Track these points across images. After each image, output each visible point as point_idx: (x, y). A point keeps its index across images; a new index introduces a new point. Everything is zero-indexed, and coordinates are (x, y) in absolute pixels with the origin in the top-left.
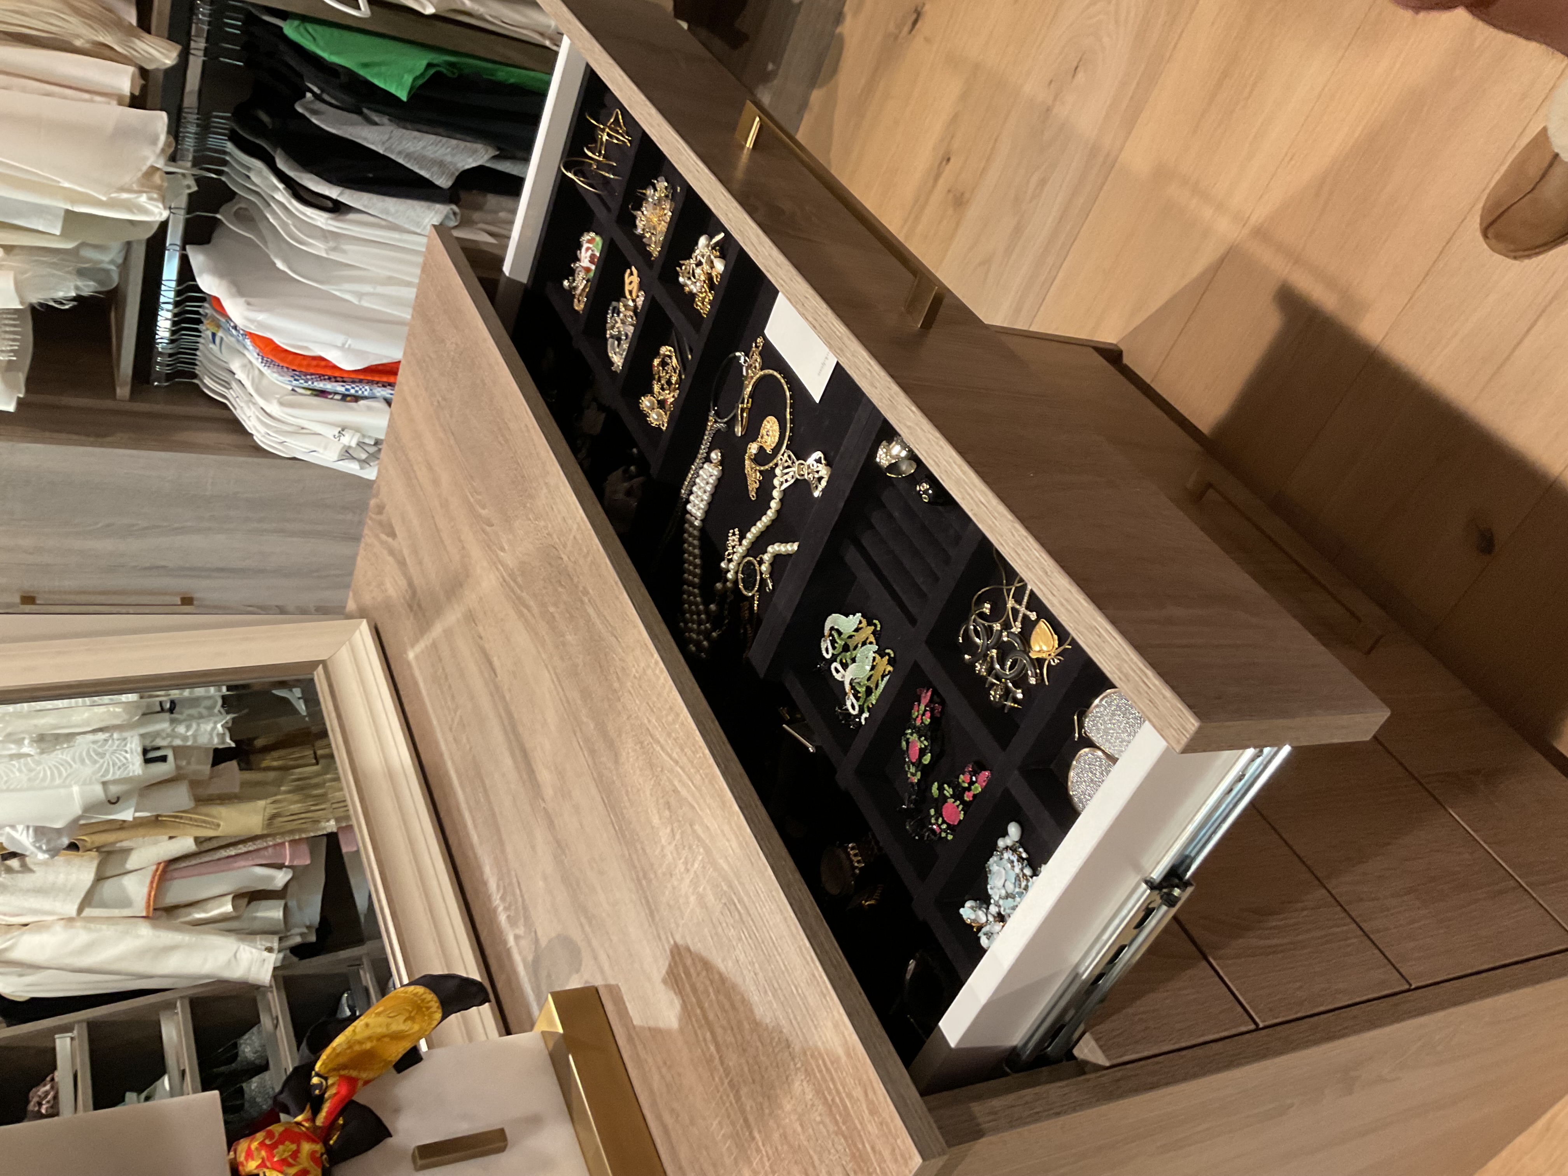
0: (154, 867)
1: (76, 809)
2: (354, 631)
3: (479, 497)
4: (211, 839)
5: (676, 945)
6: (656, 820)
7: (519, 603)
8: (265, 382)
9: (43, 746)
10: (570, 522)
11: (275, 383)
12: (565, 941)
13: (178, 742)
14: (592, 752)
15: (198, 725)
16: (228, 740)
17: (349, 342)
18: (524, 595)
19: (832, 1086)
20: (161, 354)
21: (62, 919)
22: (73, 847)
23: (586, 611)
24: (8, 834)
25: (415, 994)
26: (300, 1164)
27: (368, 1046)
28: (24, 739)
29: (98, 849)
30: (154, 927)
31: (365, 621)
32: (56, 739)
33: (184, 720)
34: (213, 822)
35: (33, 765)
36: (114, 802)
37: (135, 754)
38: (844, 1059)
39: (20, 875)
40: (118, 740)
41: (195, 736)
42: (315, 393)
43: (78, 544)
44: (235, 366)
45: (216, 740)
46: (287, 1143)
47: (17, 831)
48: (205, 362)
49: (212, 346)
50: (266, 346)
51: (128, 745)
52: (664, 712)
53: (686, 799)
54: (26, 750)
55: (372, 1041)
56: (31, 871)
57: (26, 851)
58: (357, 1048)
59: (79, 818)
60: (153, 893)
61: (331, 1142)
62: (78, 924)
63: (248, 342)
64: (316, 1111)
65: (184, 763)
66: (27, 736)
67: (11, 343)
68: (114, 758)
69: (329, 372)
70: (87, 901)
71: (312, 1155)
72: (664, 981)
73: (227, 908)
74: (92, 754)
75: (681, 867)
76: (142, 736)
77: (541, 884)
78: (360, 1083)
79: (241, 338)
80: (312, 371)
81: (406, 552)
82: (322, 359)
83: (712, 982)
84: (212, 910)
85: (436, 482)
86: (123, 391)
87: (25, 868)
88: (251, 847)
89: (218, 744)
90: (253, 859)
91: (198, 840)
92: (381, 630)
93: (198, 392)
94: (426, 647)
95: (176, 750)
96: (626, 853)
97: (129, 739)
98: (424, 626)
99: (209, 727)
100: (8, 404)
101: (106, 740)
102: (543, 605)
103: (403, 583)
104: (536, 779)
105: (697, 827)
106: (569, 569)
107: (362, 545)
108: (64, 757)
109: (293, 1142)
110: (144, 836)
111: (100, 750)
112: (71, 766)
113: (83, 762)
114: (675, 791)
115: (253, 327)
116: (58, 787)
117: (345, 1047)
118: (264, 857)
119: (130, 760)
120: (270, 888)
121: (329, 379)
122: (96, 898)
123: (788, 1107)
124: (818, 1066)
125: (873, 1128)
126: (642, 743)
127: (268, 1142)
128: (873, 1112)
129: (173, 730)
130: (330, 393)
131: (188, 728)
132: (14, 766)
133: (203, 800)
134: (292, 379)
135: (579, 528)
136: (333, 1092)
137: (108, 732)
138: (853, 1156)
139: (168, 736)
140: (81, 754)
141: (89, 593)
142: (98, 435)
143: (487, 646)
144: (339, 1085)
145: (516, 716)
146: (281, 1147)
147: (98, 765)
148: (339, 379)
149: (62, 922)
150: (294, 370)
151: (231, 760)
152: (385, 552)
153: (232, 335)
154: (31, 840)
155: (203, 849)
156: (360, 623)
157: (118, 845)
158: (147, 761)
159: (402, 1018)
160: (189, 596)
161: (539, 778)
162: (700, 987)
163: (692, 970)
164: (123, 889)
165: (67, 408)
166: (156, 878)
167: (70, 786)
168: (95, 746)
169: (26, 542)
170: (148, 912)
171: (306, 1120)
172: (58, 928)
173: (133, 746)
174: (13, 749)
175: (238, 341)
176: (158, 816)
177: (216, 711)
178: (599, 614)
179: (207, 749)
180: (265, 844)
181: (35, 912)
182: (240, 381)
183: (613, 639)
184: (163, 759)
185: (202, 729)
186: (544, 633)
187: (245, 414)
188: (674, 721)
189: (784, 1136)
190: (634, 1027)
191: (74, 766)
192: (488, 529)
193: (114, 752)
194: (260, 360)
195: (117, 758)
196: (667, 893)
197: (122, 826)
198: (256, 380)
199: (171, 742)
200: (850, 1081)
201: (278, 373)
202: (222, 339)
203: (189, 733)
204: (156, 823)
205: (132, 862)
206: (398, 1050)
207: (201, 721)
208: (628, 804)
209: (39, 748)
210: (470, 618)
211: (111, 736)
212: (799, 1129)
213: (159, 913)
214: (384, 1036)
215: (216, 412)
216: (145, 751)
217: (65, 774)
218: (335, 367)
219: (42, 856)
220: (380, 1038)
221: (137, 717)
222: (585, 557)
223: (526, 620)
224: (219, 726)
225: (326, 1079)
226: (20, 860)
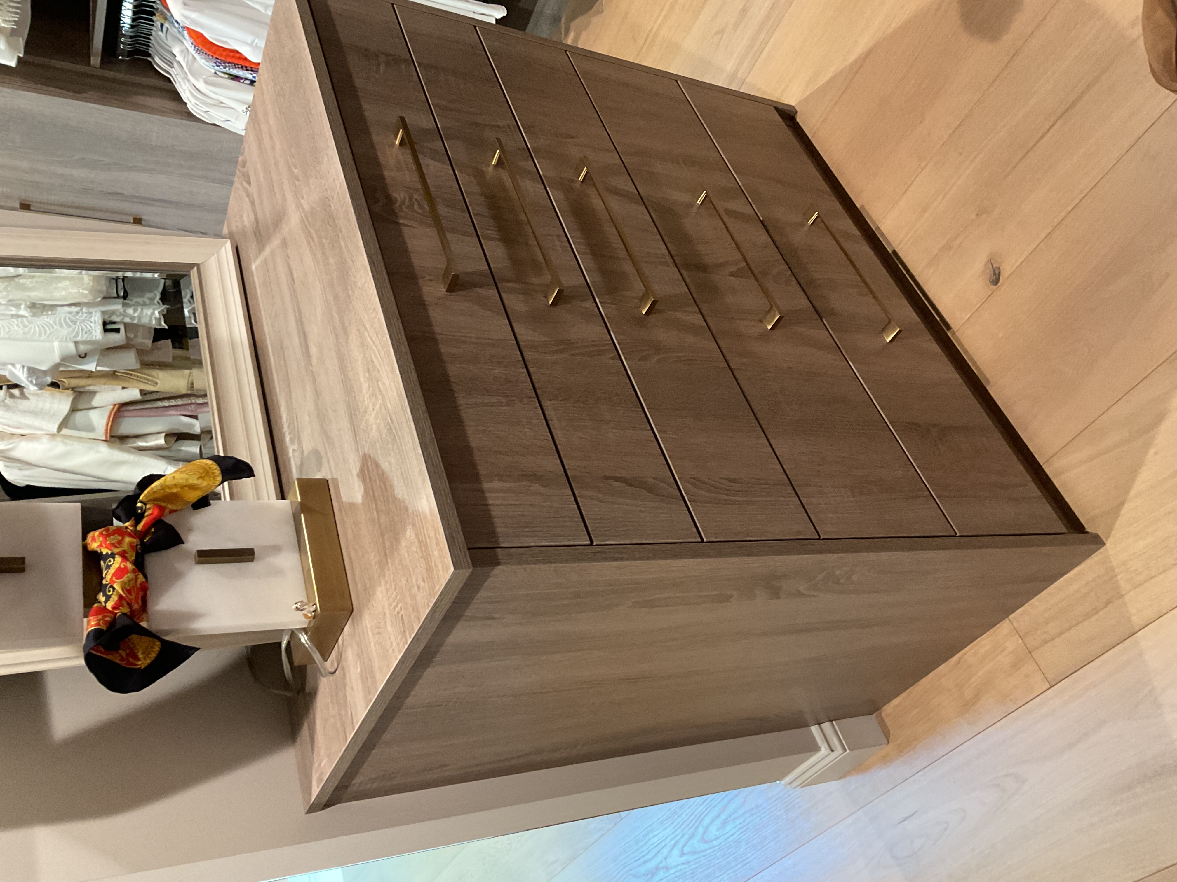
0: (112, 407)
1: (56, 358)
2: (222, 247)
3: (294, 160)
4: (151, 393)
5: (365, 455)
6: (362, 379)
7: (309, 235)
8: (196, 65)
9: (34, 311)
10: (337, 182)
11: (202, 67)
12: (316, 453)
13: (127, 320)
14: (336, 335)
15: (142, 309)
16: (163, 323)
17: (256, 41)
18: (311, 230)
19: (422, 531)
20: (124, 35)
21: (48, 434)
22: (54, 385)
23: (340, 243)
24: (10, 370)
25: (206, 464)
26: (121, 547)
27: (175, 490)
28: (21, 304)
29: (73, 389)
30: (109, 447)
31: (229, 241)
32: (44, 308)
33: (133, 305)
34: (153, 381)
35: (26, 323)
36: (83, 356)
37: (97, 324)
38: (429, 517)
39: (19, 401)
40: (86, 313)
41: (139, 318)
42: (231, 77)
43: (60, 170)
44: (176, 50)
45: (154, 322)
46: (116, 535)
47: (16, 368)
48: (156, 45)
49: (160, 33)
50: (198, 38)
51: (93, 318)
52: (371, 311)
53: (376, 366)
54: (22, 312)
55: (177, 488)
56: (27, 398)
57: (22, 383)
58: (168, 490)
59: (57, 365)
60: (110, 425)
61: (145, 540)
62: (59, 439)
63: (185, 33)
64: (137, 522)
65: (132, 336)
66: (23, 303)
67: (13, 15)
68: (82, 325)
69: (242, 62)
70: (65, 423)
71: (131, 544)
72: (358, 476)
73: (161, 441)
74: (68, 320)
75: (371, 408)
76: (103, 313)
77: (307, 418)
78: (167, 511)
79: (181, 30)
80: (229, 60)
81: (255, 196)
82: (238, 52)
83: (378, 475)
84: (151, 441)
85: (273, 148)
86: (96, 60)
87: (23, 396)
88: (179, 402)
89: (156, 324)
90: (180, 410)
91: (142, 392)
92: (239, 249)
93: (150, 67)
94: (261, 261)
95: (126, 325)
96: (347, 399)
97: (94, 313)
98: (261, 248)
99: (149, 312)
100: (12, 61)
101: (78, 313)
102: (320, 238)
103: (252, 217)
104: (309, 351)
105: (380, 383)
106: (334, 214)
107: (233, 188)
108: (48, 320)
109: (120, 535)
110: (104, 384)
111: (73, 319)
112: (53, 327)
113: (61, 325)
114: (372, 361)
115: (187, 22)
116: (43, 341)
117: (159, 488)
118: (188, 410)
119: (93, 328)
120: (192, 432)
121: (242, 67)
122: (71, 422)
123: (403, 544)
124: (418, 520)
125: (436, 553)
126: (359, 330)
127: (104, 533)
128: (438, 544)
129: (124, 311)
130: (242, 78)
131: (135, 311)
132: (14, 322)
133: (148, 364)
134: (215, 65)
135: (340, 187)
136: (151, 512)
137: (79, 307)
138: (427, 569)
139: (121, 315)
140: (60, 320)
141: (69, 207)
142: (75, 92)
143: (291, 263)
144: (153, 509)
145: (302, 310)
146: (112, 537)
147: (71, 329)
148: (248, 68)
149: (48, 436)
150: (217, 58)
151: (167, 339)
152: (244, 195)
153: (175, 27)
154: (25, 375)
155: (146, 399)
156: (226, 242)
157: (87, 388)
158: (106, 331)
159: (196, 477)
160: (138, 217)
161: (311, 352)
162: (373, 478)
163: (370, 469)
164: (89, 419)
165: (55, 68)
166: (113, 414)
167: (52, 342)
168: (70, 316)
169: (25, 164)
170: (106, 437)
171: (131, 526)
172: (45, 440)
173: (96, 319)
174: (13, 311)
175: (179, 32)
176: (115, 372)
177: (155, 302)
178: (346, 245)
179: (150, 328)
180: (189, 402)
181: (30, 427)
182: (179, 62)
183: (351, 262)
184: (117, 331)
185: (145, 313)
186: (319, 256)
187: (182, 88)
188: (375, 317)
189: (400, 560)
190: (342, 502)
191: (55, 327)
192: (297, 183)
193: (83, 321)
194: (193, 48)
195: (85, 326)
196: (363, 423)
197: (90, 375)
198: (190, 63)
199: (123, 319)
200: (430, 528)
201: (205, 59)
202: (167, 29)
203: (136, 315)
204: (113, 375)
205: (96, 401)
206: (194, 496)
207: (143, 307)
208: (350, 369)
209: (31, 312)
210: (284, 243)
211: (82, 310)
212: (407, 556)
213: (113, 439)
214: (186, 486)
215: (162, 83)
216: (105, 324)
217: (48, 332)
218: (246, 59)
219: (33, 388)
220: (183, 487)
221: (99, 299)
222: (342, 207)
223: (311, 247)
224: (156, 312)
225: (146, 505)
226: (20, 390)
